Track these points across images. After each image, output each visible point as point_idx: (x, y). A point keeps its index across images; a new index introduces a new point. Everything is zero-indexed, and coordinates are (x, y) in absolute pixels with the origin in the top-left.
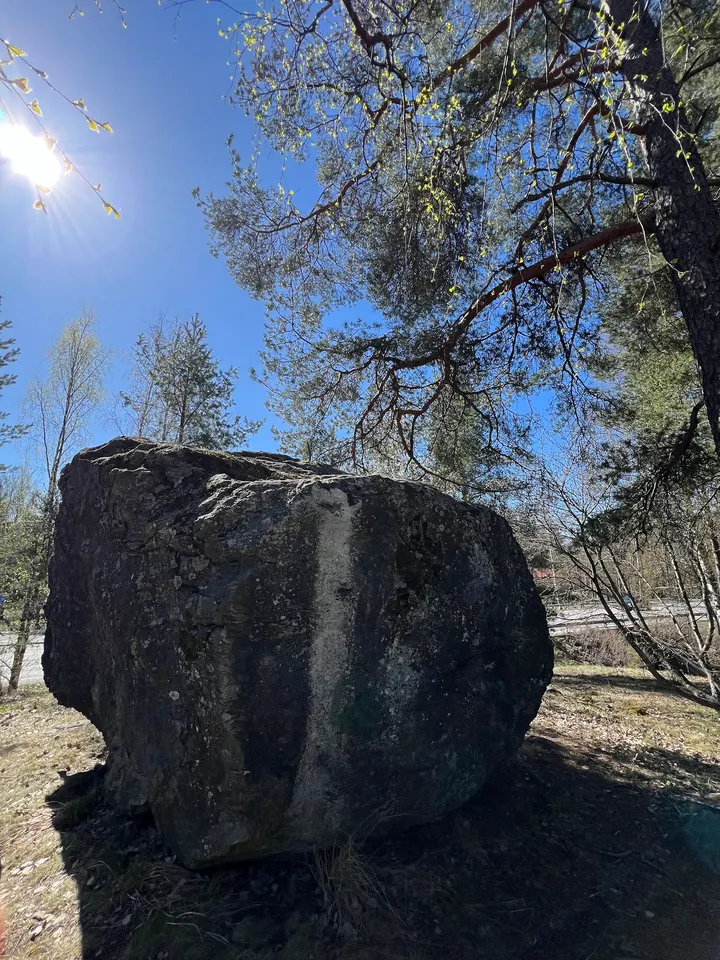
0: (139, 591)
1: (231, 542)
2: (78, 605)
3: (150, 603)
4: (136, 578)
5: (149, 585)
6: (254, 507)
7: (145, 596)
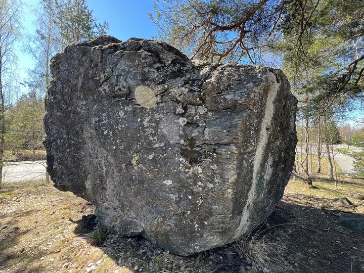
0: (146, 128)
1: (228, 97)
2: (73, 140)
3: (153, 135)
4: (142, 121)
5: (153, 124)
6: (237, 77)
7: (150, 131)
